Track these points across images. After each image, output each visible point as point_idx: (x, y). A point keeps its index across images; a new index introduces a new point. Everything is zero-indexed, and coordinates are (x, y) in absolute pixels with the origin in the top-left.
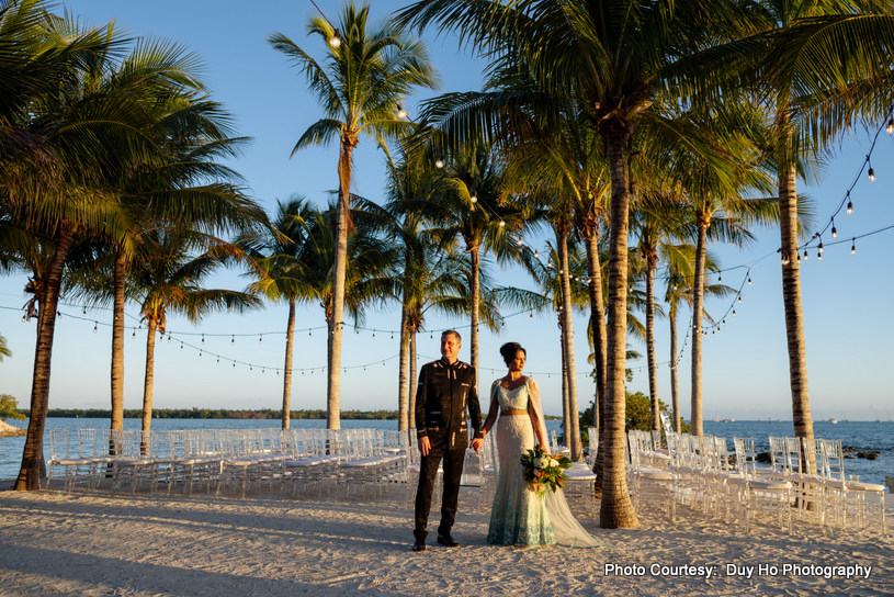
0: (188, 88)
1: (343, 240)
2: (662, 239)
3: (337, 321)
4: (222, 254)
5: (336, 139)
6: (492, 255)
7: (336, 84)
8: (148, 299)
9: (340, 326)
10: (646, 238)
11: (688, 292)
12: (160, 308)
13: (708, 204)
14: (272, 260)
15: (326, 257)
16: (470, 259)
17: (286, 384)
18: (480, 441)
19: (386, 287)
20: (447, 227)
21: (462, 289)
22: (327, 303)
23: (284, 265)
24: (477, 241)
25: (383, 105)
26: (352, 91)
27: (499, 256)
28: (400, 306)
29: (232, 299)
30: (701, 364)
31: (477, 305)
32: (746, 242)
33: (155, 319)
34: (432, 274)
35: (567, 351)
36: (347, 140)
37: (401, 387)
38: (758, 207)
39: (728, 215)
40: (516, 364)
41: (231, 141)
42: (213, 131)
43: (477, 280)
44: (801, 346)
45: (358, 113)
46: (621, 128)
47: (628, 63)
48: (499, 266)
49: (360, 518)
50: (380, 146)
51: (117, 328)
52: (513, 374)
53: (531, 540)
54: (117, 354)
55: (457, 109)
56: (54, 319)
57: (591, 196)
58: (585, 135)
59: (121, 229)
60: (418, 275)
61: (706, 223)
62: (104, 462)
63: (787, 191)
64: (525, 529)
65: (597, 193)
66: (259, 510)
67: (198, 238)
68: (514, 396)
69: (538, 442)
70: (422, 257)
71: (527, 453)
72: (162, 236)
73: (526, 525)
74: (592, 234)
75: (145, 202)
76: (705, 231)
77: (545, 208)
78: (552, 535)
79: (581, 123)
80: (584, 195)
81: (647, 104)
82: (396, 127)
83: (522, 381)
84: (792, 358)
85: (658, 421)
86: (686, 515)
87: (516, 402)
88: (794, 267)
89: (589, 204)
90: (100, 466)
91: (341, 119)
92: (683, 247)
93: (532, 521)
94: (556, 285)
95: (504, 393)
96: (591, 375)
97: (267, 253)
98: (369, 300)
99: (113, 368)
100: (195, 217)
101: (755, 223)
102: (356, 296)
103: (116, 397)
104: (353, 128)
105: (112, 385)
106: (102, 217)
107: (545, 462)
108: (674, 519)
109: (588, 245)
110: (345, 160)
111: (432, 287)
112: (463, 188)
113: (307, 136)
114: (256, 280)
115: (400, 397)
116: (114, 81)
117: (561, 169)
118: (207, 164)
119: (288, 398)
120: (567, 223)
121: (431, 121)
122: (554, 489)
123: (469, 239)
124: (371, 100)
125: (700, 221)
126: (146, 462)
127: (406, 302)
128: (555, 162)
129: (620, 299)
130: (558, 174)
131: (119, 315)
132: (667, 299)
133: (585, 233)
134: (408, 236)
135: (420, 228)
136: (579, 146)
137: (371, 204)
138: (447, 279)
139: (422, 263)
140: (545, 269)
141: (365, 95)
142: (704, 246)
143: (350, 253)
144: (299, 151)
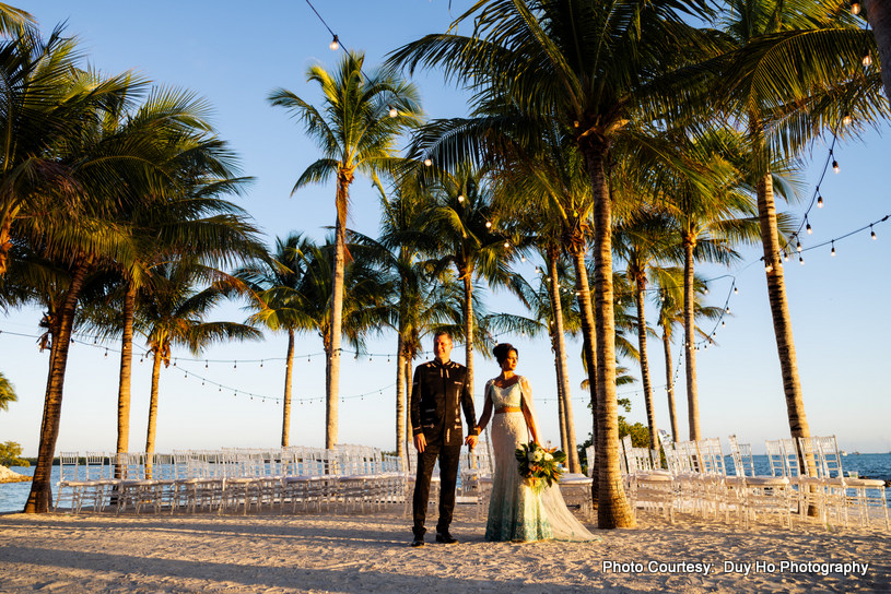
0: (198, 131)
1: (340, 269)
2: (650, 263)
3: (335, 348)
4: (226, 288)
5: (333, 177)
6: (484, 280)
7: (332, 126)
8: (154, 331)
9: (338, 352)
10: (635, 262)
11: (680, 315)
12: (166, 341)
13: (692, 225)
14: (272, 293)
15: (324, 289)
16: (463, 287)
17: (285, 414)
18: (474, 437)
19: (383, 315)
20: (439, 258)
21: (456, 316)
22: (325, 333)
23: (284, 298)
24: (469, 268)
25: (377, 144)
26: (348, 132)
27: (491, 280)
28: (396, 334)
29: (235, 330)
30: (696, 382)
31: (471, 330)
32: (733, 261)
33: (160, 351)
34: (426, 303)
35: (561, 372)
36: (344, 177)
37: (398, 416)
38: (742, 228)
39: (713, 235)
40: (508, 363)
41: (236, 180)
42: (219, 169)
43: (470, 305)
44: (791, 351)
45: (353, 151)
46: (600, 144)
47: (603, 85)
48: (491, 290)
49: (360, 526)
50: (375, 184)
51: (125, 357)
52: (506, 373)
53: (528, 534)
54: (124, 383)
55: (445, 136)
56: (67, 346)
57: (576, 215)
58: (568, 158)
59: (130, 259)
60: (414, 302)
61: (691, 244)
62: (111, 484)
63: (765, 202)
64: (522, 524)
65: (582, 211)
66: (261, 522)
67: (203, 271)
68: (507, 394)
69: (532, 438)
70: (416, 287)
71: (522, 448)
72: (169, 271)
73: (523, 519)
74: (579, 250)
75: (154, 234)
76: (691, 251)
77: (534, 234)
78: (549, 529)
79: (564, 147)
80: (569, 213)
81: (624, 122)
82: (389, 164)
83: (515, 380)
84: (783, 363)
85: (656, 442)
86: (685, 519)
87: (509, 399)
88: (778, 274)
89: (573, 222)
90: (106, 487)
91: (338, 158)
92: (671, 270)
93: (529, 516)
94: (548, 311)
95: (498, 391)
96: (589, 406)
97: (266, 286)
98: (366, 328)
99: (120, 396)
100: (200, 250)
101: (740, 242)
102: (353, 326)
103: (122, 424)
104: (348, 165)
105: (119, 412)
106: (114, 248)
107: (539, 455)
108: (673, 521)
109: (576, 261)
110: (342, 195)
111: (426, 315)
112: (455, 216)
113: (306, 176)
114: (257, 311)
115: (398, 426)
116: (130, 125)
117: (546, 189)
118: (213, 201)
119: (287, 429)
120: (556, 248)
121: (421, 147)
122: (550, 484)
123: (462, 267)
124: (365, 140)
125: (686, 242)
126: (151, 482)
127: (402, 329)
128: (540, 183)
129: (607, 303)
130: (543, 195)
131: (128, 344)
132: (660, 323)
133: (572, 249)
134: (403, 267)
135: (414, 260)
136: (563, 169)
137: (366, 238)
138: (441, 307)
139: (416, 291)
140: (536, 295)
141: (361, 134)
142: (691, 265)
143: (347, 283)
144: (299, 190)
